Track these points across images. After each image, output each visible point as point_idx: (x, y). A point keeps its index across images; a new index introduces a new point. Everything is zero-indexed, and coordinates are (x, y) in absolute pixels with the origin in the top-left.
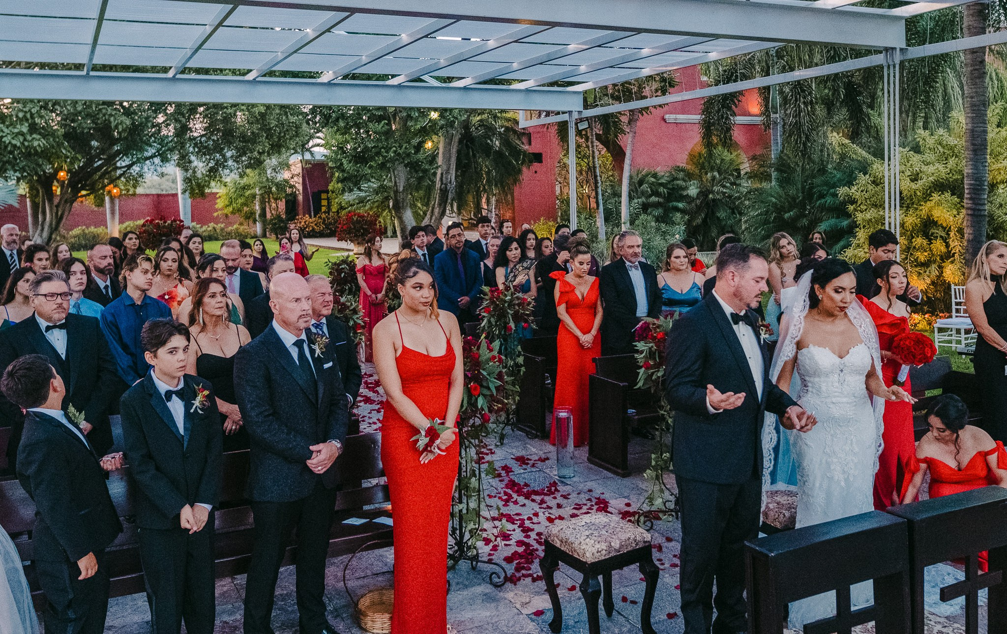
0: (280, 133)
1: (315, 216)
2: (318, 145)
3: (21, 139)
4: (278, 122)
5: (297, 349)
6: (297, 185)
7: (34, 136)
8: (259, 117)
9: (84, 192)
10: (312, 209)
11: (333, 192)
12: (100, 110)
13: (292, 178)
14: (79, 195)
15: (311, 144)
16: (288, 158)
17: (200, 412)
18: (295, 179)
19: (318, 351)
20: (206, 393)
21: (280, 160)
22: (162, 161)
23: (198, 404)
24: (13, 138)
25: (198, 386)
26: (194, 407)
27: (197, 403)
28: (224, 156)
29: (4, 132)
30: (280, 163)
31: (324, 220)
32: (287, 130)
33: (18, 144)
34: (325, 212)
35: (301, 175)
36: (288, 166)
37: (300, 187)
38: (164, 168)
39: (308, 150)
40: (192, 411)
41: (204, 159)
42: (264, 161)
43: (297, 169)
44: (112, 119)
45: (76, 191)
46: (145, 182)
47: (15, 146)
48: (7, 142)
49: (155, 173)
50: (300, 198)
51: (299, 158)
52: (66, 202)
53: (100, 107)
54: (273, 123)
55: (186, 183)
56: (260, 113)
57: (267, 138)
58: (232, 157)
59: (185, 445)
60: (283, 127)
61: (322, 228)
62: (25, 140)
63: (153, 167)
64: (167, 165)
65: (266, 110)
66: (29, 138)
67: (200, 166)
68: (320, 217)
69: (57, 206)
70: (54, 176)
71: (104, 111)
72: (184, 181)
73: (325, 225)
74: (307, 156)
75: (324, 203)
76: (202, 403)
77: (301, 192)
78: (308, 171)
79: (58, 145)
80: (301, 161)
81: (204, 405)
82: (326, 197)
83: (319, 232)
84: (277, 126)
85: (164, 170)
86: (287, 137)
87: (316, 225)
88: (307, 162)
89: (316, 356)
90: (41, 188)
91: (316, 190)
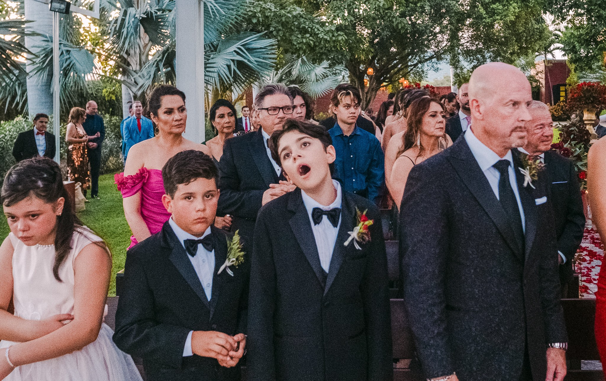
0: (526, 37)
1: (555, 104)
2: (558, 48)
3: (331, 35)
4: (525, 28)
5: (497, 174)
6: (541, 80)
7: (339, 33)
8: (510, 25)
9: (385, 84)
10: (552, 99)
11: (570, 85)
12: (386, 14)
13: (537, 74)
14: (382, 85)
15: (552, 47)
16: (533, 59)
17: (357, 247)
18: (540, 75)
19: (528, 179)
20: (369, 223)
21: (527, 60)
22: (438, 60)
23: (356, 237)
24: (325, 35)
25: (362, 211)
26: (350, 239)
27: (354, 234)
28: (483, 57)
29: (319, 31)
30: (527, 62)
31: (562, 108)
32: (533, 35)
33: (328, 39)
34: (563, 101)
35: (544, 72)
36: (534, 66)
37: (543, 81)
38: (439, 65)
39: (551, 52)
40: (346, 243)
41: (469, 59)
42: (515, 60)
43: (541, 67)
44: (394, 20)
45: (379, 82)
46: (427, 77)
47: (326, 40)
48: (321, 37)
49: (432, 68)
50: (543, 90)
51: (543, 59)
52: (373, 90)
53: (387, 11)
54: (522, 29)
55: (456, 77)
56: (511, 22)
57: (516, 41)
58: (490, 57)
59: (326, 291)
60: (530, 32)
61: (560, 114)
62: (333, 36)
63: (431, 64)
64: (441, 62)
65: (516, 19)
66: (336, 34)
67: (466, 64)
68: (559, 105)
69: (367, 93)
70: (365, 72)
71: (389, 14)
72: (454, 76)
73: (563, 111)
74: (549, 56)
75: (563, 94)
76: (361, 235)
77: (544, 85)
78: (550, 70)
79: (358, 42)
80: (544, 61)
81: (362, 238)
82: (564, 90)
83: (558, 117)
84: (524, 31)
85: (439, 66)
86: (533, 40)
87: (555, 111)
88: (549, 61)
89: (525, 184)
90: (357, 81)
91: (556, 84)
